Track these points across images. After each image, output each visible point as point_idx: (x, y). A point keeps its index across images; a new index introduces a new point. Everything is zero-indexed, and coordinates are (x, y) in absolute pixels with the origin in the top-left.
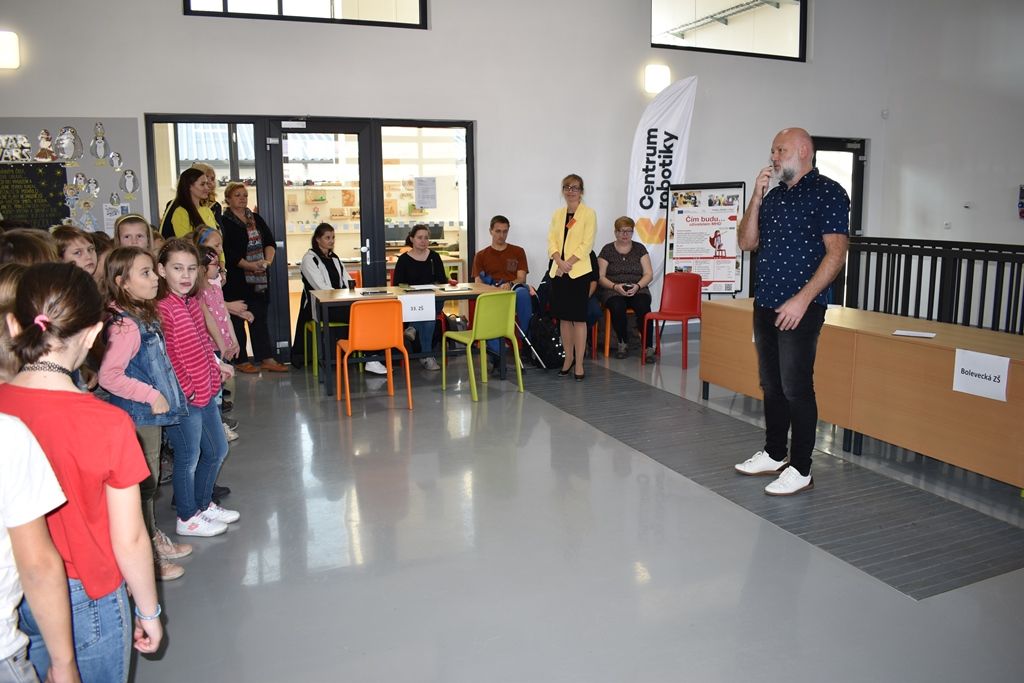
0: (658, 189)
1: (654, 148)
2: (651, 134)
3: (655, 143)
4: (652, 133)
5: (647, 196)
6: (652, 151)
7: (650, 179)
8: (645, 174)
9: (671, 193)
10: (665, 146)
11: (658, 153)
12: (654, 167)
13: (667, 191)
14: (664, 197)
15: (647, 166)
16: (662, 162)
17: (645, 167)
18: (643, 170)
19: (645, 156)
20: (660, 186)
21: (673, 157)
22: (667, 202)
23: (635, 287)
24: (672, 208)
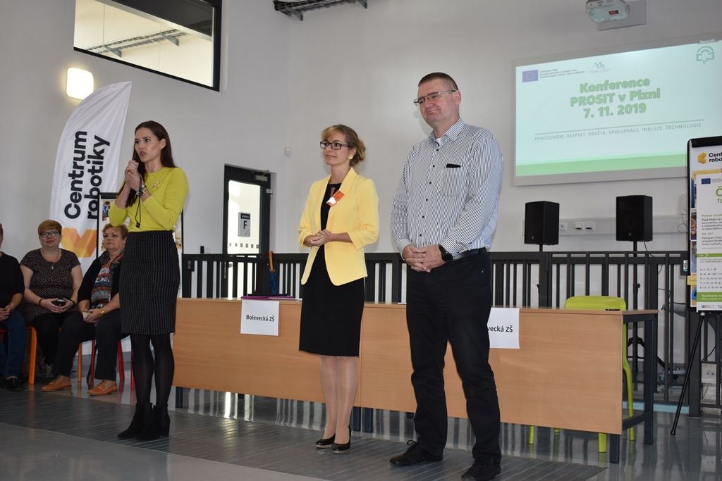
0: (86, 196)
1: (83, 153)
2: (79, 137)
3: (84, 147)
4: (81, 136)
5: (73, 204)
6: (80, 156)
7: (77, 186)
10: (95, 151)
11: (86, 159)
12: (82, 173)
13: (97, 200)
14: (94, 206)
15: (74, 172)
16: (91, 168)
17: (71, 173)
18: (70, 175)
19: (72, 160)
20: (88, 194)
21: (104, 164)
22: (96, 212)
23: (69, 303)
24: (104, 218)
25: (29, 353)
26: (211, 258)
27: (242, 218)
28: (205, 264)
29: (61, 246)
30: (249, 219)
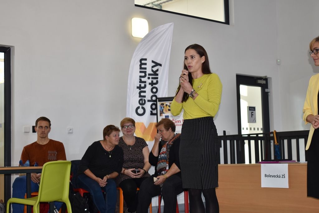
0: (149, 101)
1: (145, 72)
2: (142, 62)
3: (145, 68)
4: (143, 62)
5: (141, 106)
6: (143, 74)
7: (142, 94)
8: (138, 91)
9: (159, 104)
10: (152, 71)
11: (147, 76)
12: (145, 86)
13: (155, 103)
14: (154, 107)
15: (140, 85)
16: (151, 82)
17: (139, 86)
18: (138, 88)
19: (138, 78)
20: (150, 99)
21: (159, 78)
22: (156, 110)
23: (142, 171)
24: (161, 114)
25: (119, 206)
26: (232, 138)
27: (250, 110)
28: (228, 142)
29: (135, 135)
30: (255, 110)
